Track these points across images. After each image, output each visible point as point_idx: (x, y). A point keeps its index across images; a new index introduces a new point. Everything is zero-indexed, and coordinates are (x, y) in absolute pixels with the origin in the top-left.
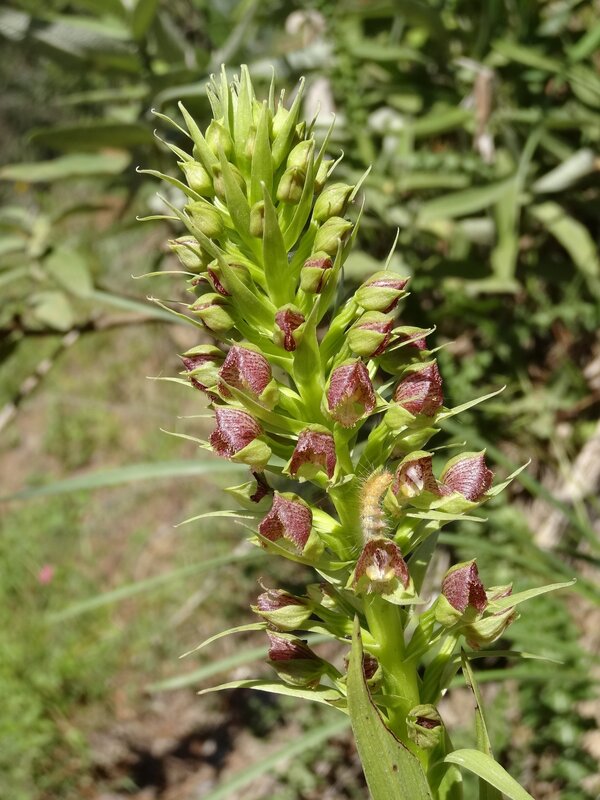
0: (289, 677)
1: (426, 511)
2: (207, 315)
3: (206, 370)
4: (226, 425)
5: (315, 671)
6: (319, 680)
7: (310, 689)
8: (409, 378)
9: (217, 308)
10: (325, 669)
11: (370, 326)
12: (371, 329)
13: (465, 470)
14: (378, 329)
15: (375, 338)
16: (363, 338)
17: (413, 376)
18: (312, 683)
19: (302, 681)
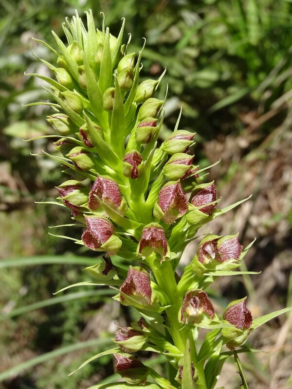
0: (130, 379)
1: (214, 271)
2: (79, 160)
3: (75, 195)
4: (95, 227)
5: (144, 374)
6: (146, 379)
7: (142, 385)
8: (199, 193)
9: (84, 155)
10: (149, 372)
11: (180, 162)
12: (180, 163)
13: (229, 246)
14: (184, 163)
15: (183, 169)
16: (176, 169)
17: (201, 191)
18: (142, 382)
19: (138, 381)
